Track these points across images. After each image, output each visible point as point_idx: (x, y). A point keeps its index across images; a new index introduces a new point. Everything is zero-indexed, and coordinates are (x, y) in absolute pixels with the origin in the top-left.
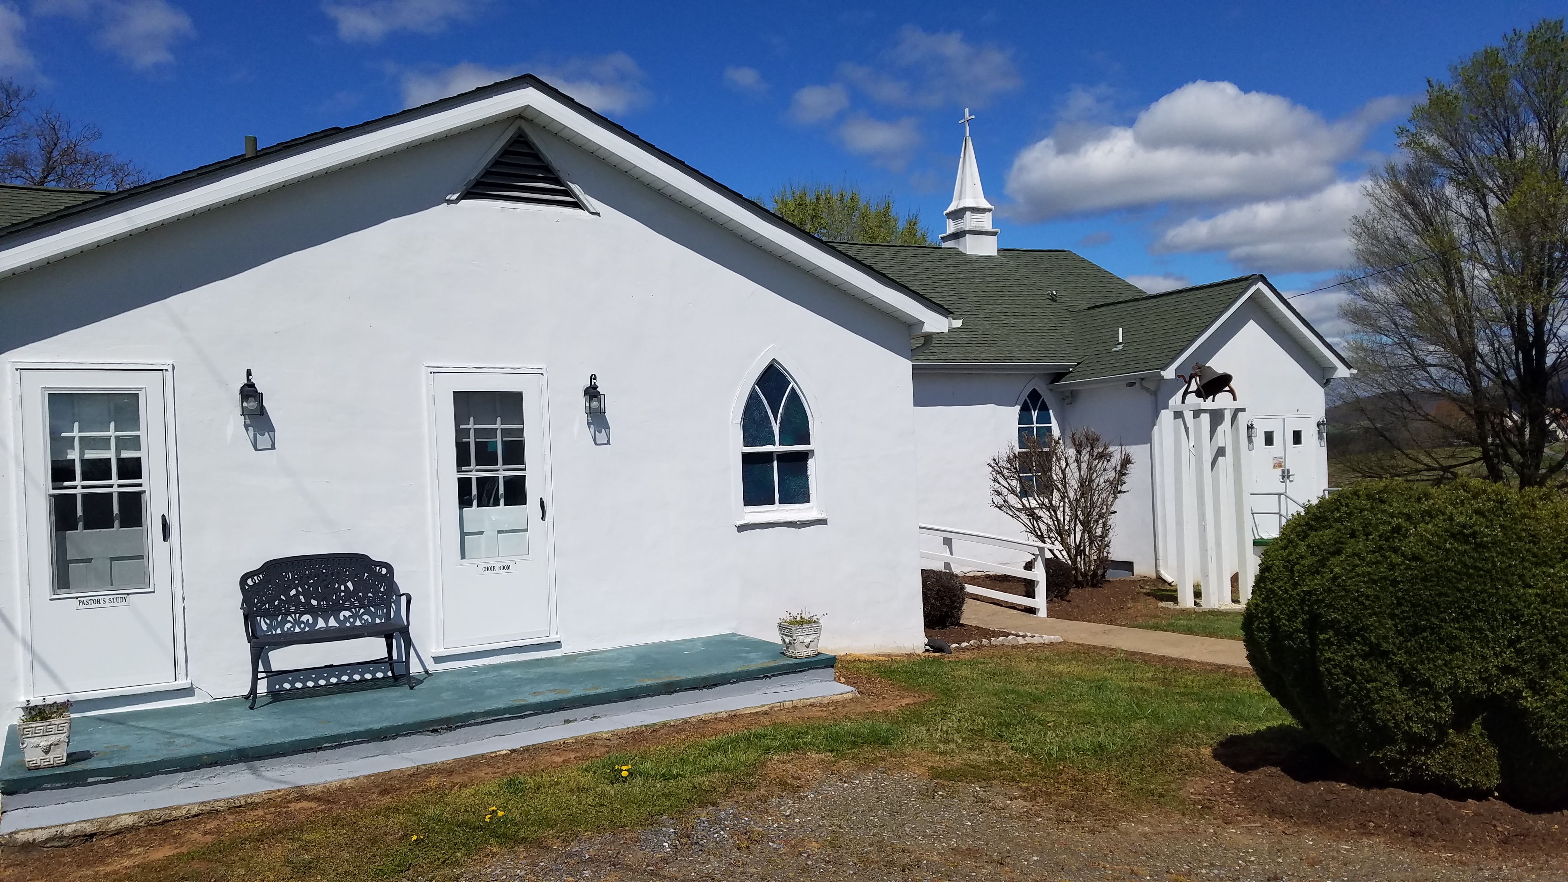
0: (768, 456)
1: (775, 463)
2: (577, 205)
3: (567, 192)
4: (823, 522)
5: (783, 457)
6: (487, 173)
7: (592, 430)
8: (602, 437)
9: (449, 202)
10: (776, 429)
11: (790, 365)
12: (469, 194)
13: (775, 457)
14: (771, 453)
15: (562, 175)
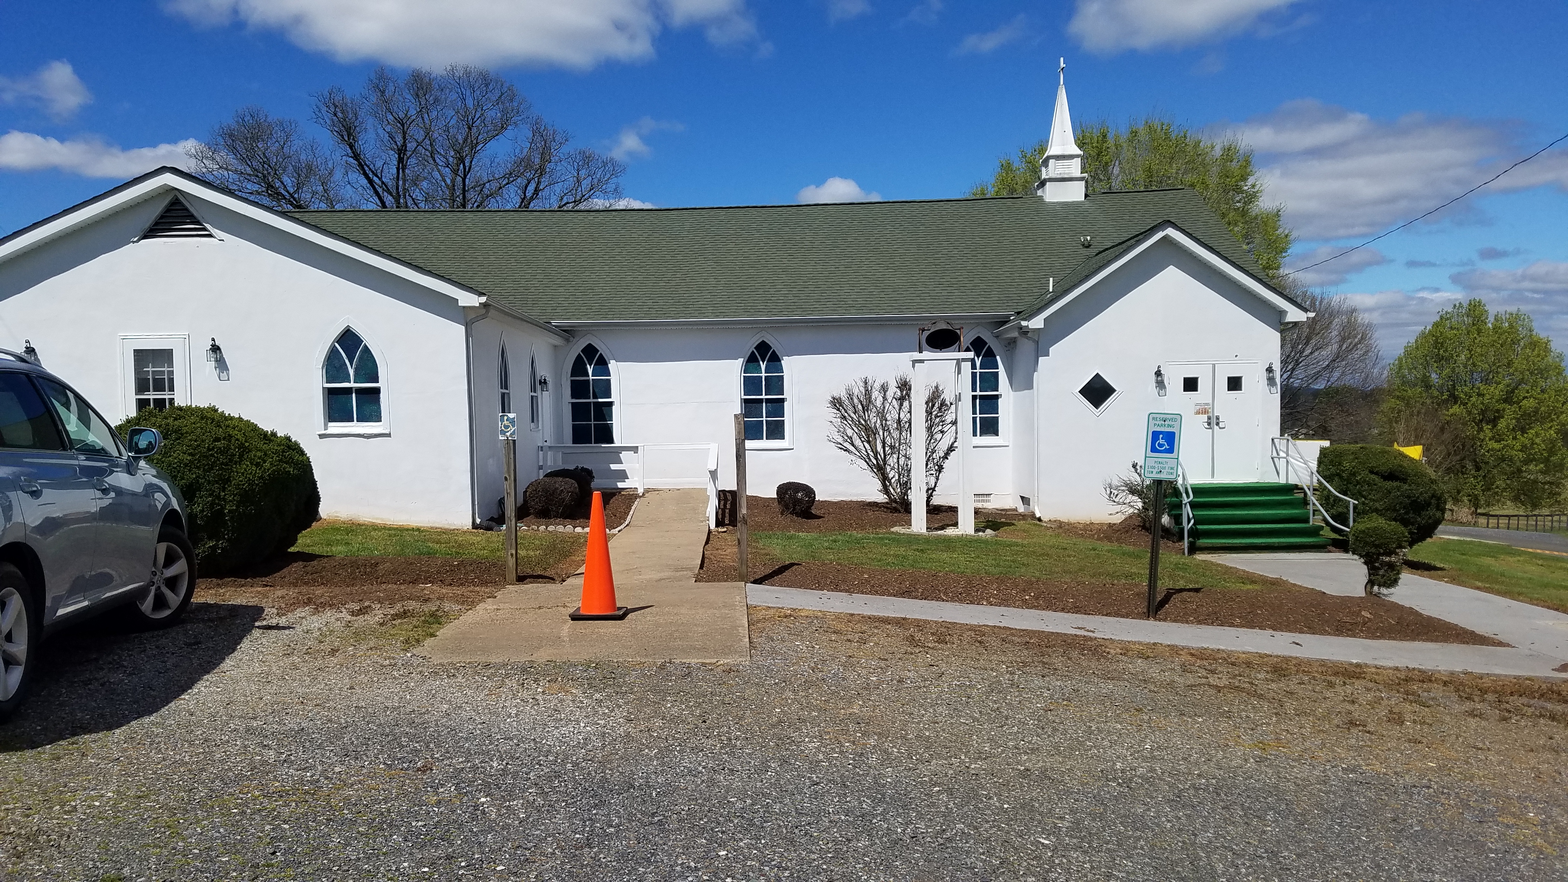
0: (349, 391)
1: (354, 395)
2: (210, 236)
3: (205, 229)
4: (389, 435)
5: (359, 391)
6: (156, 224)
7: (218, 371)
8: (224, 375)
9: (134, 242)
10: (351, 372)
11: (359, 329)
12: (145, 237)
13: (354, 391)
14: (351, 388)
15: (200, 219)
